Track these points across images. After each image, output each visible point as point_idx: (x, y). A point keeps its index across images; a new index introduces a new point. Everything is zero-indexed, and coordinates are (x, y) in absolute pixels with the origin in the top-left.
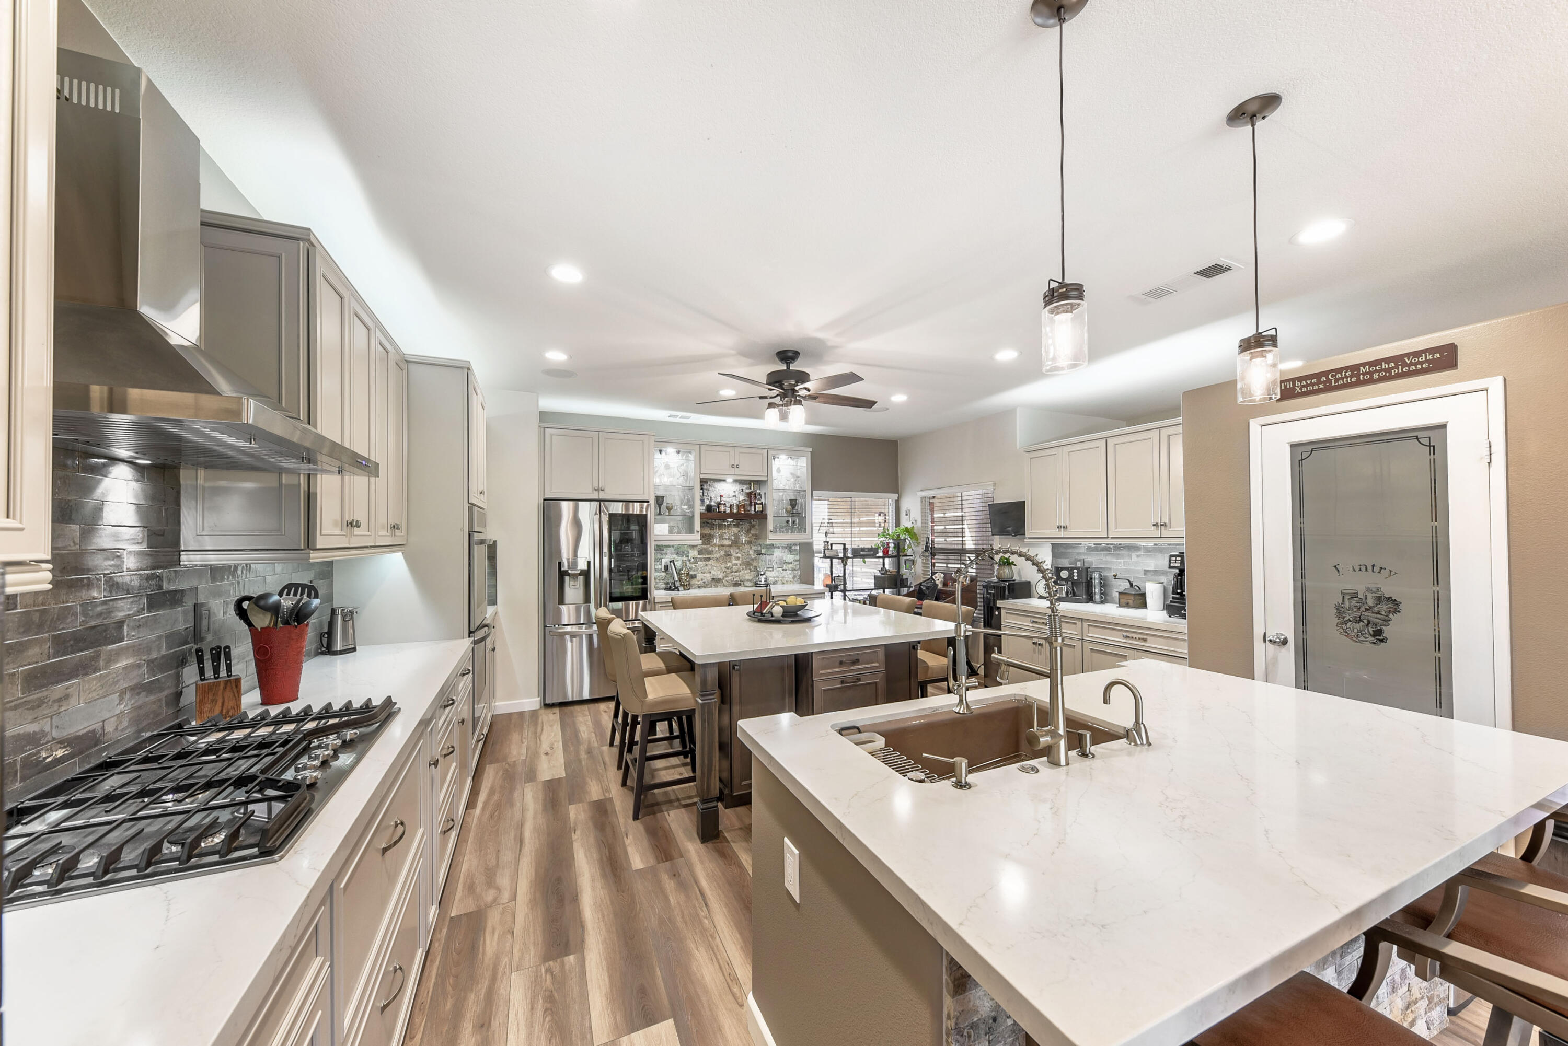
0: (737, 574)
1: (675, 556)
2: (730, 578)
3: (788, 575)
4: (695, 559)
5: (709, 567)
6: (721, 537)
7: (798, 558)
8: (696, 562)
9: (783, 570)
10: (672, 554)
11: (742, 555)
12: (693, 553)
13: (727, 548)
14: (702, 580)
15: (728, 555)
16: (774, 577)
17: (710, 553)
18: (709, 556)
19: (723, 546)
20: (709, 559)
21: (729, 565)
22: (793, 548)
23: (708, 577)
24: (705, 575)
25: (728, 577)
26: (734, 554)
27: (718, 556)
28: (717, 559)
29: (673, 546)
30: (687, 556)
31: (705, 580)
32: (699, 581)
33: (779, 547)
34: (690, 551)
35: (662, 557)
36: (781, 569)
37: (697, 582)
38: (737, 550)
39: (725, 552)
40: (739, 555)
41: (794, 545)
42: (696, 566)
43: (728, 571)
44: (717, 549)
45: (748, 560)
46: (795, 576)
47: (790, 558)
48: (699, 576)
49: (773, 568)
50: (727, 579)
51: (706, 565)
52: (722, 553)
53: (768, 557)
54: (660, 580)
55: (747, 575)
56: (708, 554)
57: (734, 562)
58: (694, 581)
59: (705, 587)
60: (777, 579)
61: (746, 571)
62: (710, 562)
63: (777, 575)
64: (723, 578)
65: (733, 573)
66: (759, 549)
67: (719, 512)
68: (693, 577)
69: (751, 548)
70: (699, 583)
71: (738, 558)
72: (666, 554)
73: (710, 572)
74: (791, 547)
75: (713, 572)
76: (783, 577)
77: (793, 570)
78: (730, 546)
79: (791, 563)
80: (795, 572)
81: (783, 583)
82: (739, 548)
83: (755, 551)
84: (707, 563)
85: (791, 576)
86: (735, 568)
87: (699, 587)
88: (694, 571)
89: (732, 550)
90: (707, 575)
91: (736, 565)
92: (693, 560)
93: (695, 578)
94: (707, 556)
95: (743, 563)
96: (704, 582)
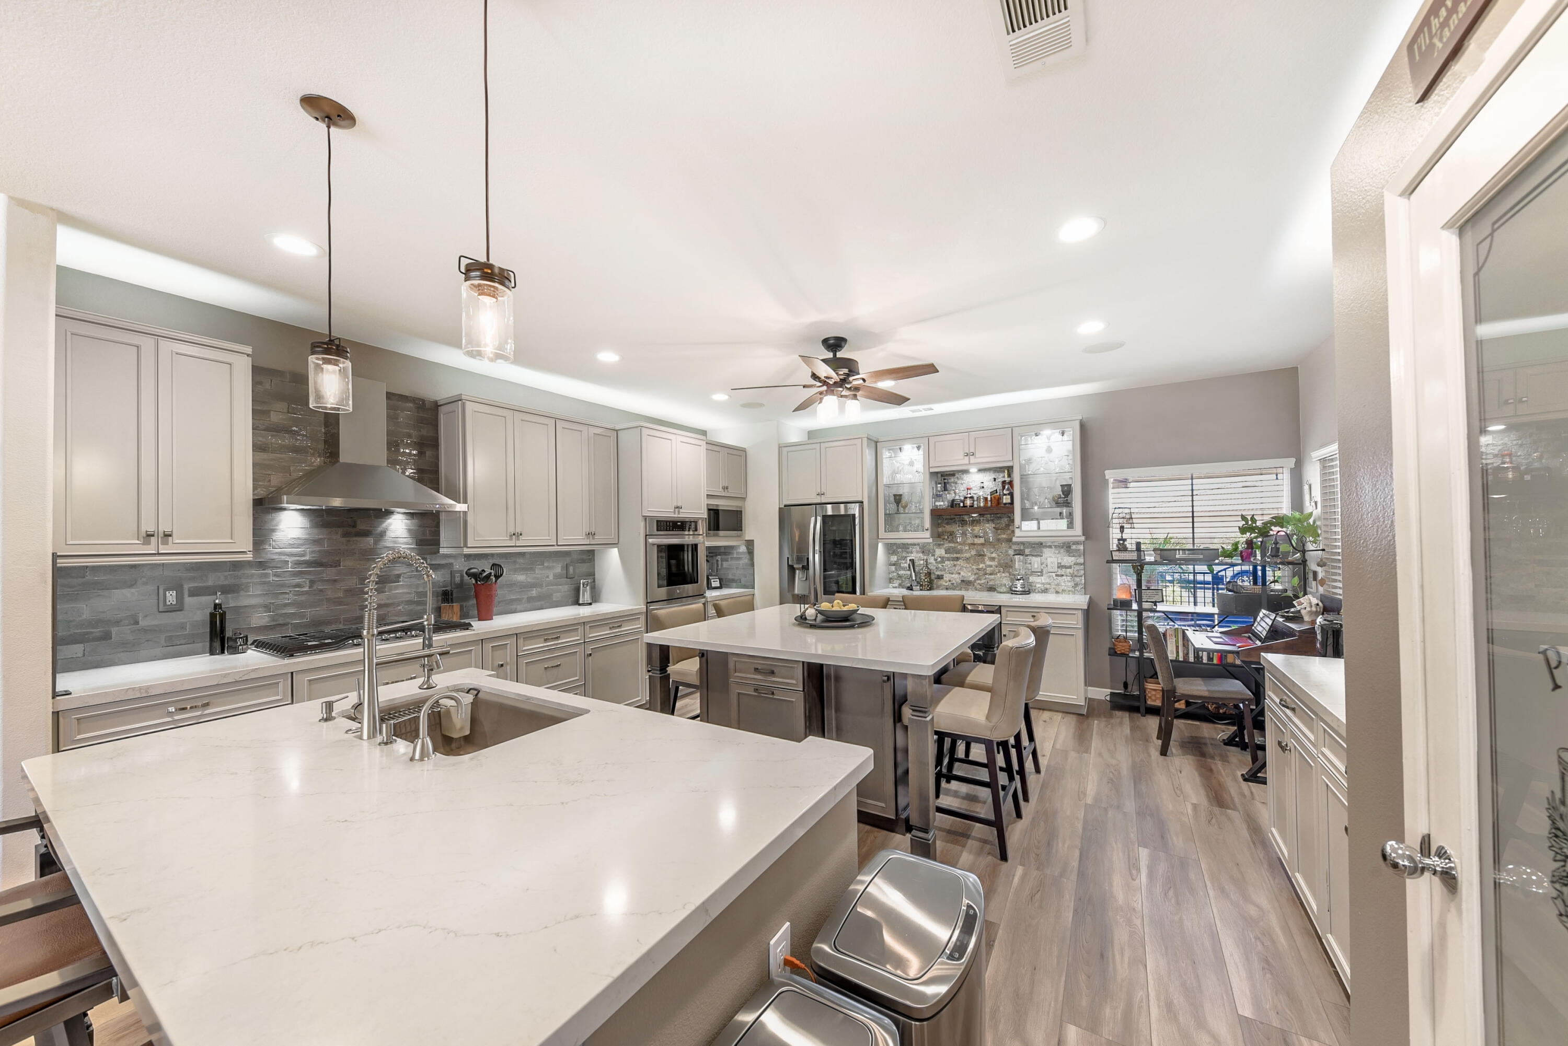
0: (993, 576)
1: (921, 555)
2: (983, 581)
3: (1066, 583)
4: (942, 558)
5: (957, 568)
6: (964, 534)
7: (1081, 560)
8: (942, 561)
9: (1057, 575)
10: (917, 552)
11: (998, 555)
12: (940, 552)
13: (979, 547)
14: (950, 581)
15: (981, 555)
16: (1043, 583)
17: (958, 552)
18: (958, 555)
19: (974, 544)
20: (957, 559)
21: (981, 566)
22: (1074, 547)
23: (956, 578)
24: (953, 576)
25: (980, 580)
26: (988, 554)
27: (968, 555)
28: (967, 559)
29: (918, 544)
30: (933, 555)
31: (954, 582)
32: (946, 582)
33: (1050, 547)
34: (937, 550)
35: (907, 555)
36: (1054, 574)
37: (944, 583)
38: (992, 550)
39: (977, 551)
40: (994, 555)
41: (1074, 544)
42: (943, 566)
43: (981, 573)
44: (967, 548)
45: (1006, 561)
46: (1076, 585)
47: (1068, 560)
48: (947, 577)
49: (1042, 572)
50: (979, 582)
51: (955, 565)
52: (973, 552)
53: (1034, 559)
54: (905, 578)
55: (1003, 579)
56: (956, 553)
57: (988, 563)
58: (942, 582)
59: (954, 590)
60: (1048, 586)
61: (1003, 575)
62: (958, 562)
63: (1048, 581)
64: (975, 581)
65: (987, 576)
66: (1022, 548)
67: (964, 506)
68: (940, 577)
69: (1010, 547)
70: (947, 584)
71: (993, 559)
72: (912, 553)
73: (960, 573)
74: (1070, 547)
75: (962, 573)
76: (1058, 585)
77: (1072, 576)
78: (982, 544)
79: (1070, 567)
80: (1077, 579)
81: (1057, 592)
82: (994, 547)
83: (1015, 550)
84: (955, 563)
85: (1072, 584)
86: (989, 570)
87: (947, 589)
88: (941, 570)
89: (985, 550)
90: (956, 576)
91: (991, 566)
92: (939, 559)
93: (943, 578)
94: (955, 555)
95: (1000, 565)
96: (953, 584)
